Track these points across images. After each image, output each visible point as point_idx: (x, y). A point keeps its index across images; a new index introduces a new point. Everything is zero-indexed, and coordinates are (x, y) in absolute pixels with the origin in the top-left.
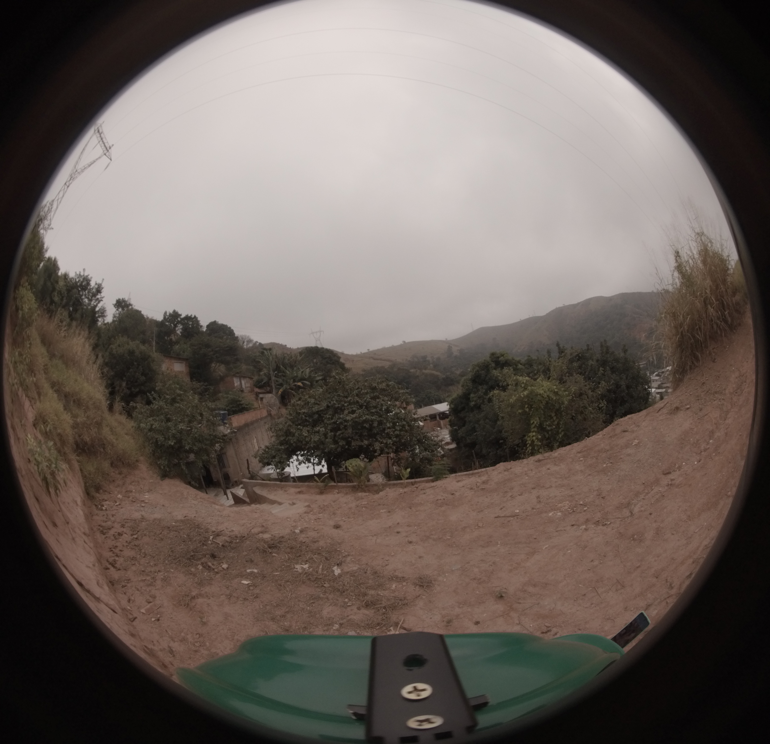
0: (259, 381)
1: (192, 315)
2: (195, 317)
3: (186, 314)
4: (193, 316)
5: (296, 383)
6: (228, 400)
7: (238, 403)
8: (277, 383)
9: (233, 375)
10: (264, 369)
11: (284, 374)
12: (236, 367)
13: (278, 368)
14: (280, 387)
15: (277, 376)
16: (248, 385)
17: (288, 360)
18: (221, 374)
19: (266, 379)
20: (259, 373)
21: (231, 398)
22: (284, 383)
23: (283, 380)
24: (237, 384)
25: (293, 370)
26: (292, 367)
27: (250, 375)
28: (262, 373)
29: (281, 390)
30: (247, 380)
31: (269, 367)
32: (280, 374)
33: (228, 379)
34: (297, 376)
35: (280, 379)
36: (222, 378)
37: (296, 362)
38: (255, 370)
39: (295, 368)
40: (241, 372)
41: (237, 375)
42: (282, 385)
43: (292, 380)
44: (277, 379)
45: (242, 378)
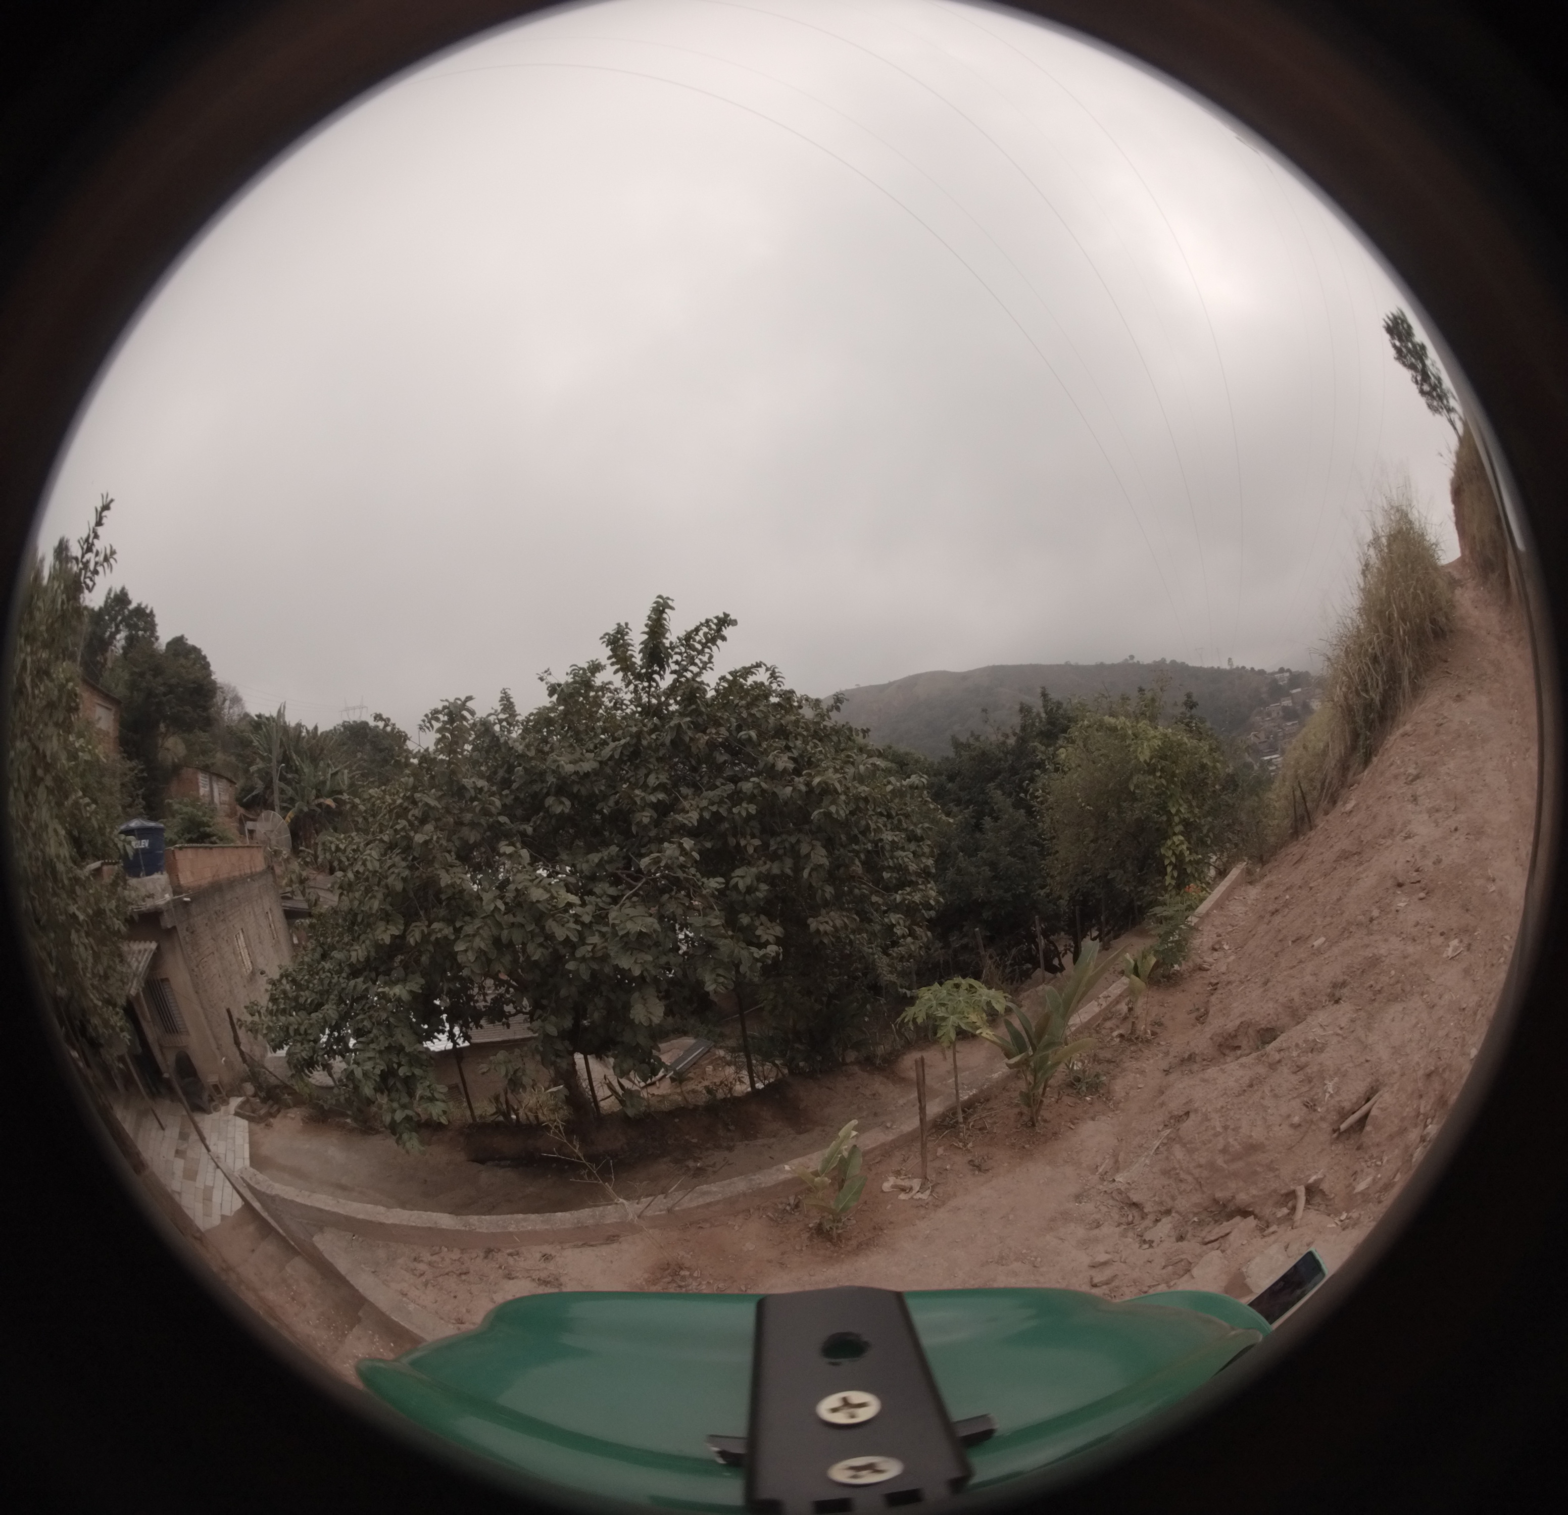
0: (246, 790)
1: (147, 607)
2: (151, 611)
3: (139, 602)
4: (148, 611)
5: (321, 800)
6: (182, 819)
7: (202, 829)
8: (284, 796)
9: (198, 768)
10: (258, 760)
11: (297, 776)
12: (204, 752)
13: (286, 759)
14: (289, 806)
15: (282, 778)
16: (225, 798)
17: (308, 742)
18: (176, 760)
19: (260, 786)
20: (246, 771)
21: (186, 813)
22: (296, 798)
23: (295, 790)
24: (203, 791)
25: (316, 766)
26: (314, 761)
27: (229, 775)
28: (253, 769)
29: (291, 814)
30: (223, 784)
31: (270, 752)
32: (289, 776)
33: (187, 772)
34: (324, 783)
35: (289, 788)
36: (176, 769)
37: (322, 750)
38: (240, 765)
39: (321, 764)
40: (213, 764)
41: (206, 769)
42: (292, 801)
43: (314, 792)
44: (283, 785)
45: (214, 778)
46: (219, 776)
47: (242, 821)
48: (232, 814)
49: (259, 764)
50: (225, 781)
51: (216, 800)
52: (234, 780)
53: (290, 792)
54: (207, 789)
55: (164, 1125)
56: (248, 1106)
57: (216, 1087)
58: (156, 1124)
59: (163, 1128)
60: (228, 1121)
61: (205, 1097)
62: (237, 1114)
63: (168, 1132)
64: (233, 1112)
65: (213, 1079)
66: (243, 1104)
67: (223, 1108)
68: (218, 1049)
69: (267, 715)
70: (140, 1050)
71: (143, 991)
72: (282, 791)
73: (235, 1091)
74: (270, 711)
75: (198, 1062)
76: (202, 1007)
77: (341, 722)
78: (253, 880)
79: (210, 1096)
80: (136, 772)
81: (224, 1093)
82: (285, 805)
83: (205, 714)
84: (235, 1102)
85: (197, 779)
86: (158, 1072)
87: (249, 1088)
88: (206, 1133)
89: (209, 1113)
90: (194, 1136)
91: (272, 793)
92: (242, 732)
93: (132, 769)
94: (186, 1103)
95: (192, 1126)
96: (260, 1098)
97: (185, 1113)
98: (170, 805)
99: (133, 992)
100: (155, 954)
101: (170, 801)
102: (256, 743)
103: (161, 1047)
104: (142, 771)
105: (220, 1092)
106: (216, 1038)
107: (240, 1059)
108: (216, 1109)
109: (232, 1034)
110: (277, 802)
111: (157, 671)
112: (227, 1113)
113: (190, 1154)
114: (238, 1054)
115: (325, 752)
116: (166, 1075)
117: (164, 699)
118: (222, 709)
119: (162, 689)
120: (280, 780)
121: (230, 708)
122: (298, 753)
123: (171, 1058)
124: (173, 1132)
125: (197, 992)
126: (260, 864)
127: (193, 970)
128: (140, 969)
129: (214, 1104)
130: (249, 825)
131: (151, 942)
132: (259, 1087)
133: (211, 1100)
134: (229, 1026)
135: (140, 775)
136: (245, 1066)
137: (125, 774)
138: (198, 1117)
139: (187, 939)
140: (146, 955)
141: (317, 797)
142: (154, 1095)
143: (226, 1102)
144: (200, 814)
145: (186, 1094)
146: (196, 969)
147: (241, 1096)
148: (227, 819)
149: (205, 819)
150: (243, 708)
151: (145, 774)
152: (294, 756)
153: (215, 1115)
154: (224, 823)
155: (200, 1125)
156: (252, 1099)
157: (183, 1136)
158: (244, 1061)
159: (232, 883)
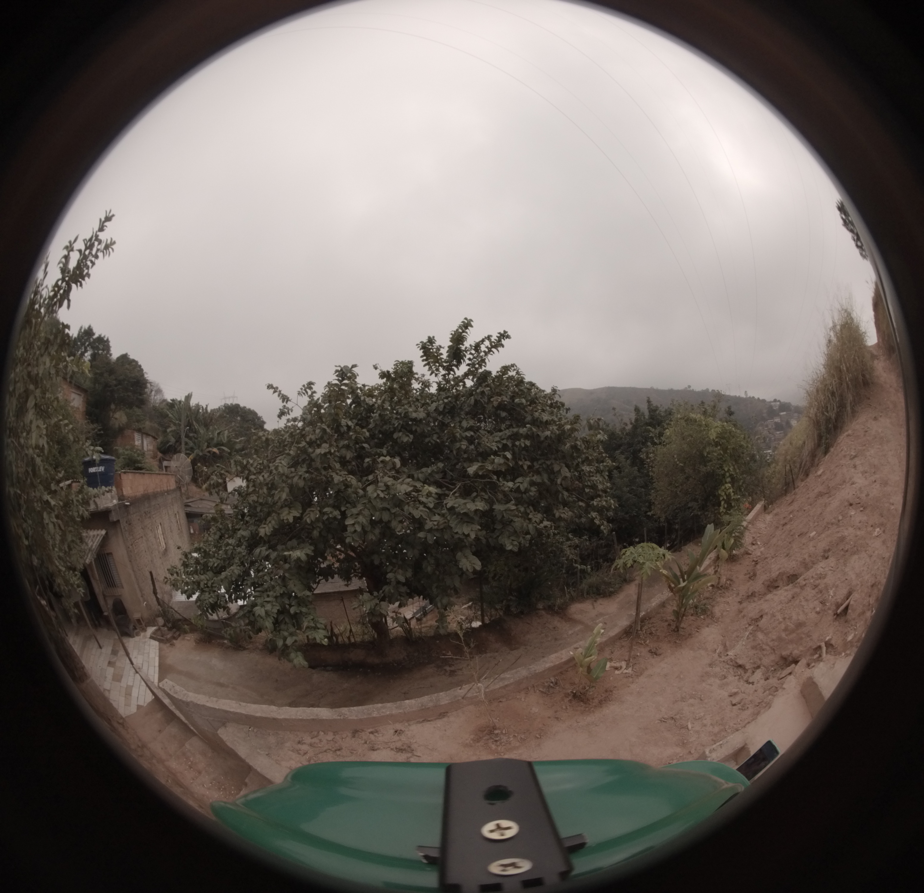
0: (164, 443)
1: (104, 337)
2: (108, 339)
3: (100, 334)
4: (105, 339)
5: (210, 449)
6: (124, 458)
7: (136, 465)
8: (187, 446)
9: (134, 430)
10: (172, 425)
11: (196, 435)
12: (138, 421)
13: (190, 424)
14: (190, 452)
15: (187, 436)
16: (151, 447)
17: (203, 415)
18: (121, 425)
19: (173, 440)
20: (165, 432)
21: (127, 455)
22: (195, 448)
23: (194, 443)
24: (137, 443)
25: (208, 429)
26: (206, 426)
27: (154, 434)
28: (169, 430)
29: (191, 457)
30: (150, 439)
31: (180, 420)
32: (191, 435)
33: (128, 432)
34: (212, 439)
35: (191, 442)
36: (121, 430)
37: (211, 420)
38: (160, 428)
39: (211, 428)
40: (144, 428)
41: (139, 430)
42: (192, 449)
43: (206, 444)
44: (187, 440)
45: (144, 436)
46: (148, 435)
47: (160, 461)
48: (154, 457)
49: (173, 428)
50: (151, 437)
51: (145, 449)
52: (156, 437)
53: (191, 444)
54: (140, 442)
55: (101, 645)
56: (159, 633)
57: (138, 621)
58: (96, 645)
59: (100, 647)
60: (145, 642)
61: (131, 627)
62: (151, 638)
63: (104, 650)
64: (149, 636)
65: (137, 616)
66: (156, 630)
67: (142, 634)
68: (142, 597)
69: (179, 399)
70: (89, 598)
71: (95, 561)
72: (186, 444)
73: (151, 622)
74: (181, 397)
75: (128, 604)
76: (134, 571)
77: (223, 404)
78: (168, 494)
79: (134, 626)
80: (96, 430)
81: (144, 624)
82: (188, 452)
83: (140, 397)
84: (151, 630)
85: (134, 436)
86: (101, 611)
87: (161, 621)
88: (130, 650)
89: (133, 637)
90: (122, 652)
91: (181, 444)
92: (162, 409)
93: (93, 429)
94: (118, 631)
95: (121, 645)
96: (167, 627)
97: (117, 637)
98: (116, 450)
99: (88, 561)
100: (104, 538)
101: (117, 448)
102: (170, 415)
103: (105, 596)
104: (100, 430)
105: (141, 624)
106: (141, 590)
107: (156, 603)
108: (138, 634)
109: (152, 587)
110: (183, 449)
111: (111, 372)
112: (145, 637)
113: (118, 664)
114: (155, 599)
115: (213, 421)
116: (106, 614)
117: (116, 388)
118: (150, 396)
119: (114, 382)
120: (185, 437)
121: (155, 396)
122: (197, 421)
123: (110, 602)
124: (107, 650)
125: (130, 561)
126: (173, 485)
127: (129, 548)
128: (94, 547)
129: (136, 631)
130: (165, 463)
131: (102, 530)
132: (167, 621)
133: (135, 628)
134: (151, 582)
135: (98, 433)
136: (159, 607)
137: (89, 432)
138: (125, 640)
139: (126, 528)
140: (98, 538)
141: (208, 447)
142: (96, 626)
143: (144, 630)
144: (136, 455)
145: (118, 624)
146: (131, 547)
147: (155, 626)
148: (151, 460)
149: (139, 458)
150: (163, 396)
151: (102, 432)
152: (194, 423)
153: (137, 639)
154: (150, 462)
155: (126, 645)
156: (162, 628)
157: (114, 652)
158: (159, 604)
159: (155, 495)
